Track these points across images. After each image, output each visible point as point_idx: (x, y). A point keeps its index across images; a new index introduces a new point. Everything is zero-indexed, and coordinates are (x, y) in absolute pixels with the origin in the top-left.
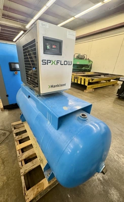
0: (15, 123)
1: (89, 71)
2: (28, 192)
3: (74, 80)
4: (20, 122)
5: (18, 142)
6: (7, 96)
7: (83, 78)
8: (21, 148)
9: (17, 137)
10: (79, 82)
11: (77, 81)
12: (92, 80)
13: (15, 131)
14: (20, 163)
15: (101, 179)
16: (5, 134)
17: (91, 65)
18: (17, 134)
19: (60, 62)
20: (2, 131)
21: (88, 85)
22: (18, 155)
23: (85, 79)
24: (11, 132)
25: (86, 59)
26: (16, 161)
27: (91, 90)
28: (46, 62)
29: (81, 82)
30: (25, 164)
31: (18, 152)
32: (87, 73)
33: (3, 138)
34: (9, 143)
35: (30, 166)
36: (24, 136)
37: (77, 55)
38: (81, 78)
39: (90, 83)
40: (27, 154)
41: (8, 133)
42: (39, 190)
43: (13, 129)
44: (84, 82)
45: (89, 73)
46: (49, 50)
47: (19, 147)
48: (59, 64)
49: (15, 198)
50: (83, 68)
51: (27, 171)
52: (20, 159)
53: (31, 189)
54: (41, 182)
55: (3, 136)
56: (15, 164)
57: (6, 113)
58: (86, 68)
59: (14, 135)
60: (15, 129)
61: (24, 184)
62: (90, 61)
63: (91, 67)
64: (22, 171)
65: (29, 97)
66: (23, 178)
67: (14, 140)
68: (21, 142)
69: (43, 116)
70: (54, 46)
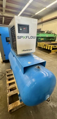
0: (7, 70)
1: (54, 41)
2: (9, 106)
3: (44, 47)
4: (10, 70)
5: (8, 80)
6: (5, 55)
7: (49, 45)
8: (9, 83)
9: (8, 77)
10: (47, 48)
11: (46, 47)
12: (55, 46)
13: (7, 74)
14: (8, 91)
15: (52, 106)
16: (2, 75)
17: (56, 37)
18: (8, 76)
19: (28, 37)
20: (1, 74)
21: (52, 50)
22: (7, 86)
23: (50, 46)
24: (5, 75)
25: (53, 33)
26: (6, 90)
27: (54, 53)
28: (20, 38)
29: (48, 48)
30: (10, 91)
31: (7, 85)
32: (52, 43)
33: (1, 77)
34: (4, 80)
35: (12, 93)
36: (11, 77)
37: (47, 31)
38: (48, 46)
39: (53, 49)
40: (11, 86)
41: (4, 75)
42: (15, 105)
43: (6, 73)
44: (50, 48)
45: (54, 42)
46: (21, 31)
47: (8, 82)
48: (28, 38)
49: (4, 107)
50: (51, 39)
51: (10, 95)
52: (8, 89)
53: (11, 104)
54: (16, 102)
55: (2, 76)
56: (6, 91)
57: (4, 64)
58: (53, 39)
59: (7, 76)
60: (7, 73)
61: (8, 101)
62: (55, 34)
63: (56, 38)
64: (8, 95)
65: (14, 56)
66: (8, 98)
67: (6, 79)
68: (9, 80)
69: (18, 67)
70: (24, 28)
